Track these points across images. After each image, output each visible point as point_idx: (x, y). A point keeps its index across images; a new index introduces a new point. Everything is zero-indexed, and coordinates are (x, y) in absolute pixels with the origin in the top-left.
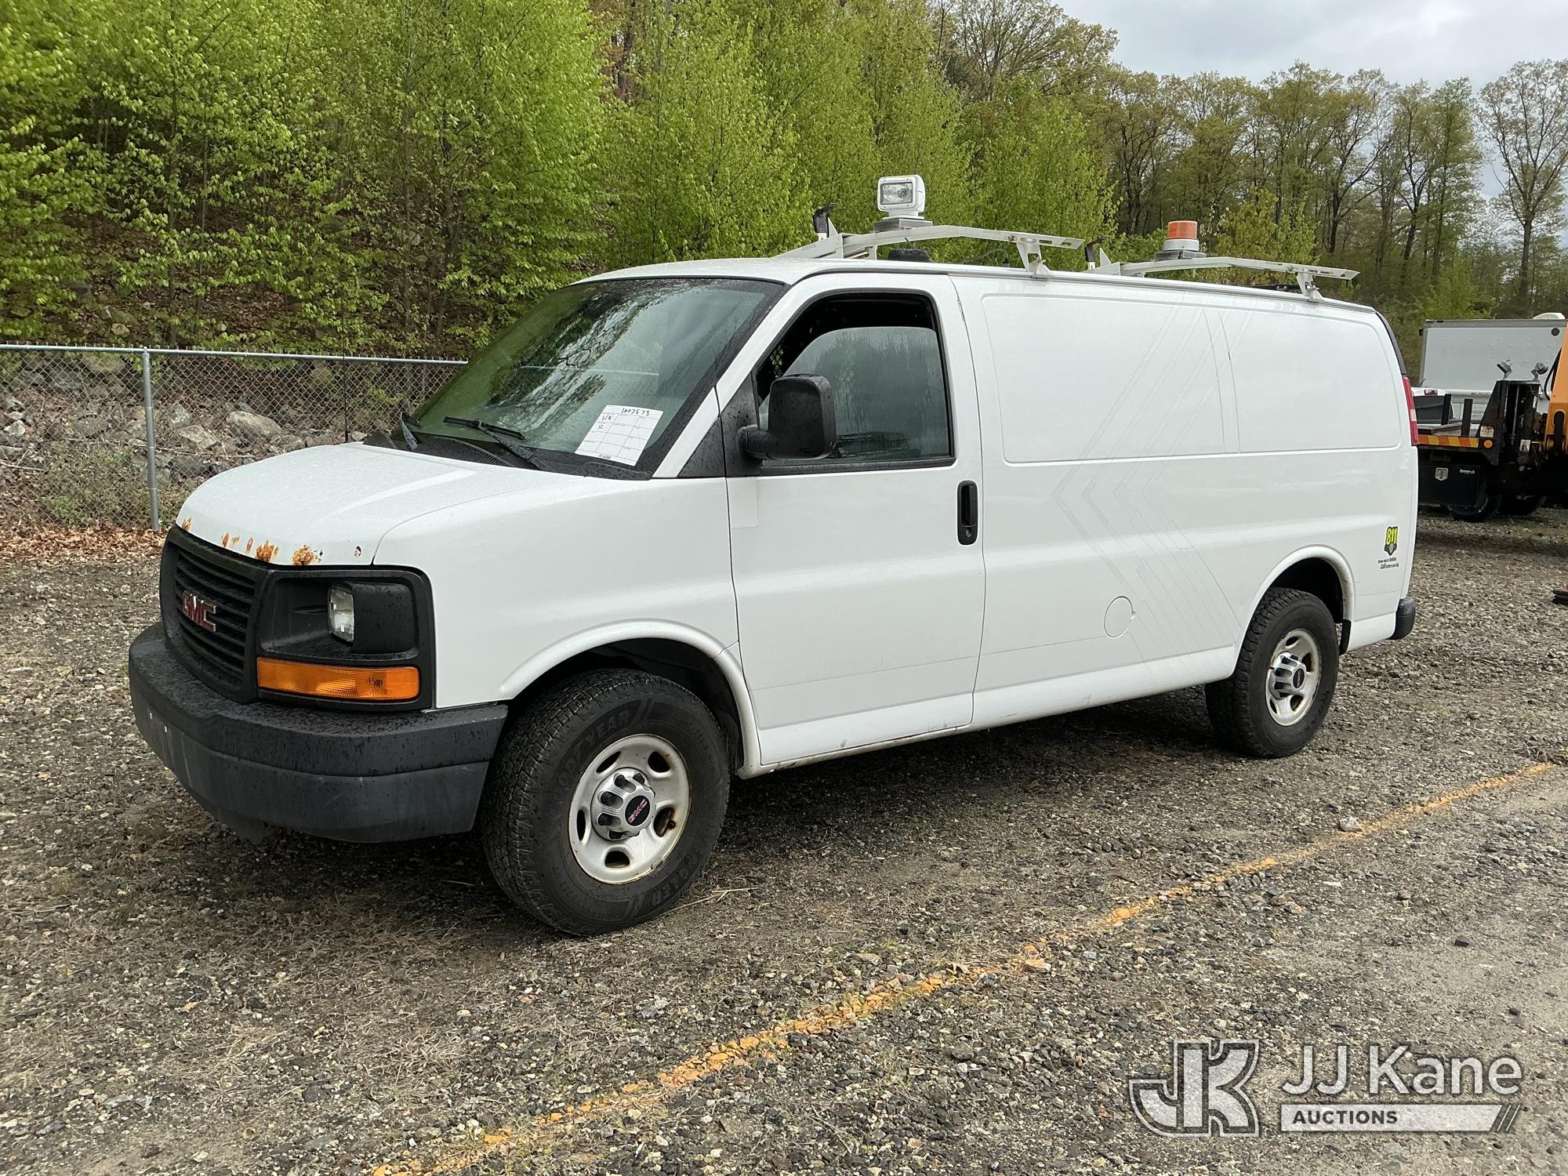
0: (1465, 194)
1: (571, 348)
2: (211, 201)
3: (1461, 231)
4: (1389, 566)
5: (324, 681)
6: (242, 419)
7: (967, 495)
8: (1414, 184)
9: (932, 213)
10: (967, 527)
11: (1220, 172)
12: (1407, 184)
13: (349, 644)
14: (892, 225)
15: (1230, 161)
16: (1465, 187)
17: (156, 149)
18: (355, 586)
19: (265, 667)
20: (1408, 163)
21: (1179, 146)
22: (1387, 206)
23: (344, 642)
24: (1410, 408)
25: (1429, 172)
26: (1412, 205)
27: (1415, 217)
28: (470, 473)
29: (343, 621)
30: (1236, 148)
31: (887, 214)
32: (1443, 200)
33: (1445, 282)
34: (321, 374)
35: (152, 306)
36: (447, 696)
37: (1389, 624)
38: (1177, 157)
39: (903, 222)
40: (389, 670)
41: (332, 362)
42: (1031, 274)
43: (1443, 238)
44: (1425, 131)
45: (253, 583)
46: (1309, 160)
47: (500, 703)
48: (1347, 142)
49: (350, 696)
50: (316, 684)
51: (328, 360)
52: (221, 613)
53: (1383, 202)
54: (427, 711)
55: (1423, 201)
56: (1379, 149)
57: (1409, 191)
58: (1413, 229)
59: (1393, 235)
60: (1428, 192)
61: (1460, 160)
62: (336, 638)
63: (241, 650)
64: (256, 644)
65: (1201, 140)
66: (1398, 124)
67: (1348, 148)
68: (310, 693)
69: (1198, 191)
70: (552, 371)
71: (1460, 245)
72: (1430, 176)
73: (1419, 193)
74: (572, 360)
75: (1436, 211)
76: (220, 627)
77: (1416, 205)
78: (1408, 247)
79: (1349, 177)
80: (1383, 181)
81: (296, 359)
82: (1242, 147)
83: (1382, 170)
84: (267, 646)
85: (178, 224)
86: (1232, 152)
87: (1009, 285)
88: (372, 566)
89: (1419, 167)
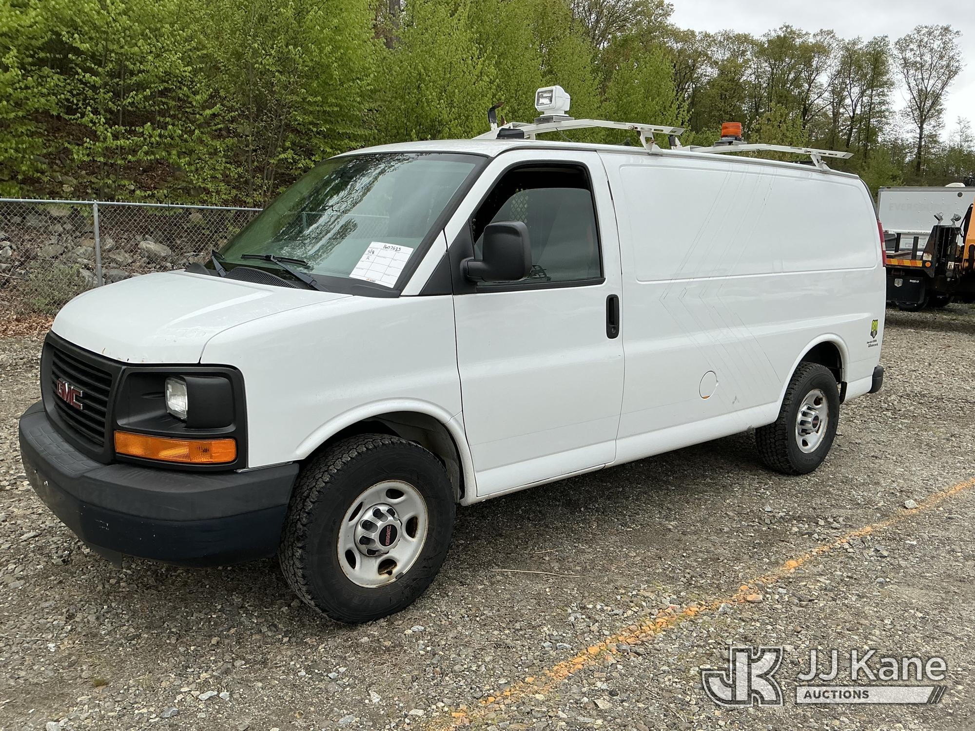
0: (883, 108)
1: (335, 198)
2: (130, 108)
3: (881, 130)
4: (873, 345)
5: (165, 449)
6: (148, 246)
7: (612, 303)
8: (852, 101)
9: (574, 112)
10: (613, 327)
11: (734, 93)
12: (848, 101)
13: (183, 421)
14: (548, 119)
15: (740, 85)
16: (882, 103)
17: (94, 73)
18: (186, 378)
19: (119, 437)
20: (849, 88)
21: (708, 76)
22: (836, 114)
23: (179, 419)
24: (882, 242)
25: (862, 94)
26: (851, 114)
27: (852, 122)
28: (268, 294)
29: (178, 403)
30: (744, 78)
31: (543, 113)
32: (871, 111)
33: (873, 163)
34: (196, 217)
35: (86, 173)
36: (257, 458)
37: (868, 383)
38: (708, 83)
39: (556, 119)
40: (213, 442)
41: (202, 210)
42: (647, 151)
43: (870, 134)
44: (860, 67)
45: (110, 375)
46: (788, 85)
47: (294, 462)
48: (811, 74)
49: (185, 460)
50: (158, 451)
51: (200, 209)
52: (86, 396)
53: (833, 112)
54: (240, 471)
55: (858, 111)
56: (832, 79)
57: (849, 106)
58: (852, 129)
59: (839, 132)
60: (862, 105)
61: (881, 86)
62: (173, 417)
63: (102, 424)
64: (114, 422)
65: (722, 73)
66: (843, 63)
67: (812, 78)
68: (155, 458)
69: (721, 105)
70: (321, 216)
71: (880, 139)
72: (862, 97)
73: (856, 107)
74: (335, 208)
75: (865, 118)
76: (86, 406)
77: (854, 114)
78: (849, 140)
79: (813, 97)
80: (834, 99)
81: (181, 208)
82: (748, 76)
83: (833, 92)
84: (120, 422)
85: (110, 123)
86: (741, 81)
87: (632, 159)
88: (199, 365)
89: (856, 90)
